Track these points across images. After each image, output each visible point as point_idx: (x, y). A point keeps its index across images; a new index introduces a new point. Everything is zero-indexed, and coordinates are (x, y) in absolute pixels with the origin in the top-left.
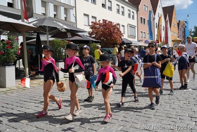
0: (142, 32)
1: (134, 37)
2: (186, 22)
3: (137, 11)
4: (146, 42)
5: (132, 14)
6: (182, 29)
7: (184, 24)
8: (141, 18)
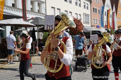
3: (91, 3)
5: (86, 5)
8: (94, 8)
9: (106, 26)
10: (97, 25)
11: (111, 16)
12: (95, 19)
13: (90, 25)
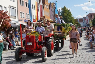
0: (21, 12)
1: (14, 17)
2: (55, 4)
4: (25, 21)
6: (53, 9)
7: (54, 6)
9: (34, 20)
10: (25, 19)
12: (22, 12)
13: (16, 19)
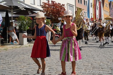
9: (92, 18)
11: (97, 8)
